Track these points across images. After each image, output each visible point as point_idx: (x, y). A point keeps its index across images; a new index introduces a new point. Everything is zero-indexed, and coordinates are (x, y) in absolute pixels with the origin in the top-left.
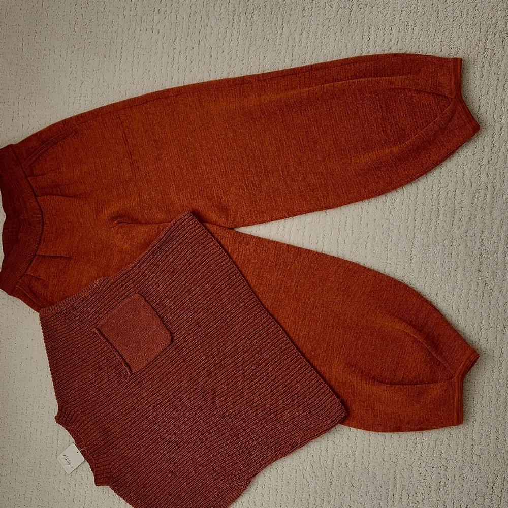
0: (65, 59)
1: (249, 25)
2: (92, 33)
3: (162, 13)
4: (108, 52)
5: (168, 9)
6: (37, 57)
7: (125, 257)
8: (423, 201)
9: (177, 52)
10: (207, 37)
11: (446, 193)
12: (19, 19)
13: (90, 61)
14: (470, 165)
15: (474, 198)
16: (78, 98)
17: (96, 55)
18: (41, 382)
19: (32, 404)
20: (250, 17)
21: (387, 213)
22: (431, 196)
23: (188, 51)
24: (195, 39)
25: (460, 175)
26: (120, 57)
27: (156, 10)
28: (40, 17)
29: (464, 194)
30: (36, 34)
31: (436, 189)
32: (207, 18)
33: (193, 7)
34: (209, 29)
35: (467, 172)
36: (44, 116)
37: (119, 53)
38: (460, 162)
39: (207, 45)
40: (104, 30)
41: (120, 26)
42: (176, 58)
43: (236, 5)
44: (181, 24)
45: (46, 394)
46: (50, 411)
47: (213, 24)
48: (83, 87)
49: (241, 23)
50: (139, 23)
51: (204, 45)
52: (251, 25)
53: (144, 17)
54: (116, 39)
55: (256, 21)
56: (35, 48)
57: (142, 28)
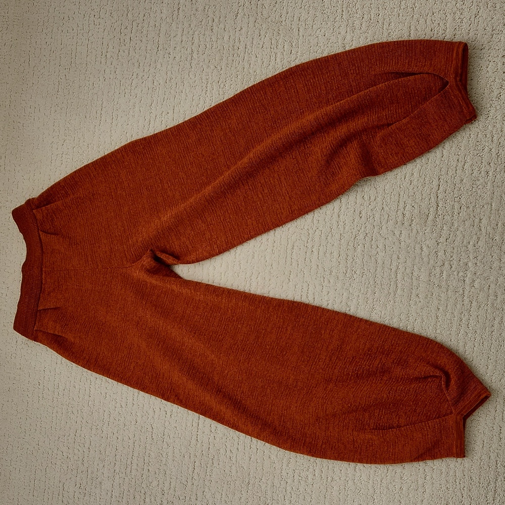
0: (49, 117)
1: (221, 93)
2: (74, 94)
3: (140, 77)
4: (89, 113)
5: (145, 74)
6: (24, 114)
8: (382, 274)
9: (154, 116)
10: (182, 102)
11: (404, 268)
12: (7, 77)
13: (71, 121)
14: (427, 242)
15: (431, 275)
16: (60, 156)
17: (78, 114)
19: (12, 444)
20: (222, 86)
21: (347, 284)
22: (390, 270)
23: (163, 116)
24: (170, 104)
25: (418, 251)
26: (100, 118)
27: (135, 75)
28: (27, 76)
29: (422, 270)
30: (23, 92)
31: (394, 264)
32: (182, 85)
33: (169, 73)
34: (183, 95)
35: (425, 249)
36: (29, 172)
37: (99, 115)
38: (418, 238)
39: (181, 111)
40: (85, 92)
41: (100, 88)
42: (152, 122)
43: (210, 74)
44: (158, 89)
45: (25, 436)
46: (29, 452)
47: (188, 91)
48: (65, 145)
49: (214, 91)
50: (118, 86)
51: (178, 111)
52: (223, 93)
53: (123, 81)
54: (96, 100)
55: (228, 90)
56: (22, 105)
57: (121, 92)
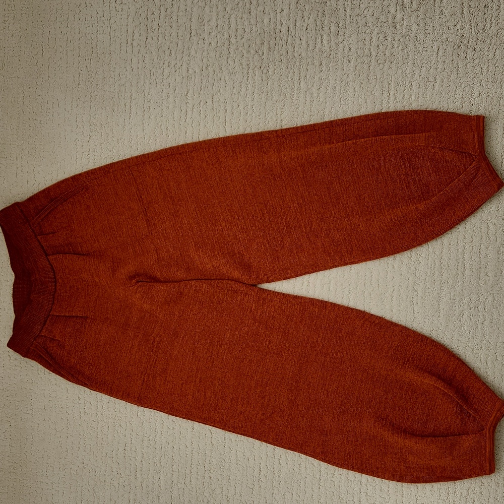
0: (70, 112)
1: (264, 78)
2: (98, 86)
3: (172, 65)
4: (117, 106)
5: (178, 62)
6: (40, 110)
7: (145, 315)
8: (449, 255)
9: (191, 106)
10: (221, 91)
11: (471, 248)
12: (18, 71)
13: (97, 115)
14: (494, 221)
15: (499, 252)
16: (87, 153)
17: (104, 108)
18: (61, 443)
19: (52, 465)
20: (265, 71)
21: (413, 268)
22: (457, 250)
23: (201, 105)
24: (208, 93)
25: (484, 230)
26: (129, 111)
27: (166, 63)
28: (41, 69)
29: (490, 248)
30: (38, 86)
31: (461, 245)
32: (221, 72)
33: (205, 60)
34: (222, 82)
35: (491, 227)
36: (51, 172)
37: (128, 107)
38: (484, 217)
39: (221, 100)
40: (111, 83)
41: (128, 79)
42: (189, 113)
43: (251, 59)
44: (193, 77)
45: (67, 455)
46: (72, 472)
47: (227, 78)
48: (91, 142)
49: (256, 77)
50: (148, 76)
51: (218, 100)
52: (266, 79)
53: (153, 70)
54: (124, 92)
55: (272, 75)
56: (37, 101)
57: (151, 81)
